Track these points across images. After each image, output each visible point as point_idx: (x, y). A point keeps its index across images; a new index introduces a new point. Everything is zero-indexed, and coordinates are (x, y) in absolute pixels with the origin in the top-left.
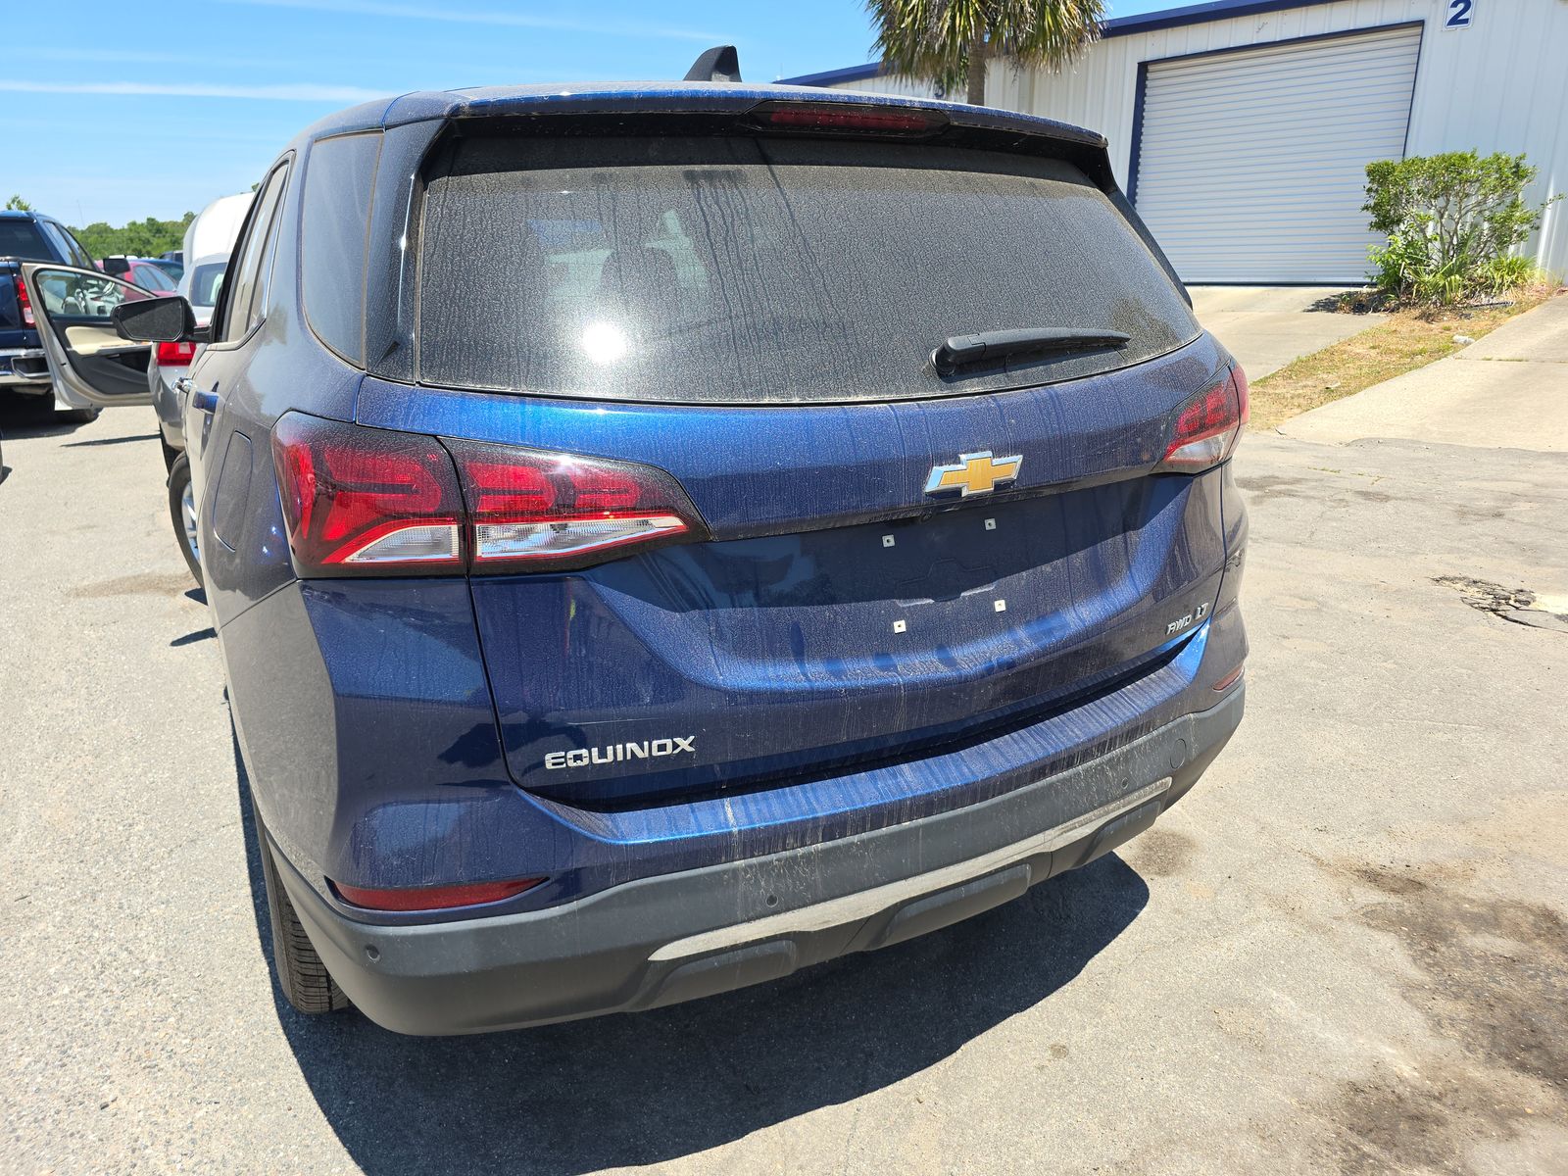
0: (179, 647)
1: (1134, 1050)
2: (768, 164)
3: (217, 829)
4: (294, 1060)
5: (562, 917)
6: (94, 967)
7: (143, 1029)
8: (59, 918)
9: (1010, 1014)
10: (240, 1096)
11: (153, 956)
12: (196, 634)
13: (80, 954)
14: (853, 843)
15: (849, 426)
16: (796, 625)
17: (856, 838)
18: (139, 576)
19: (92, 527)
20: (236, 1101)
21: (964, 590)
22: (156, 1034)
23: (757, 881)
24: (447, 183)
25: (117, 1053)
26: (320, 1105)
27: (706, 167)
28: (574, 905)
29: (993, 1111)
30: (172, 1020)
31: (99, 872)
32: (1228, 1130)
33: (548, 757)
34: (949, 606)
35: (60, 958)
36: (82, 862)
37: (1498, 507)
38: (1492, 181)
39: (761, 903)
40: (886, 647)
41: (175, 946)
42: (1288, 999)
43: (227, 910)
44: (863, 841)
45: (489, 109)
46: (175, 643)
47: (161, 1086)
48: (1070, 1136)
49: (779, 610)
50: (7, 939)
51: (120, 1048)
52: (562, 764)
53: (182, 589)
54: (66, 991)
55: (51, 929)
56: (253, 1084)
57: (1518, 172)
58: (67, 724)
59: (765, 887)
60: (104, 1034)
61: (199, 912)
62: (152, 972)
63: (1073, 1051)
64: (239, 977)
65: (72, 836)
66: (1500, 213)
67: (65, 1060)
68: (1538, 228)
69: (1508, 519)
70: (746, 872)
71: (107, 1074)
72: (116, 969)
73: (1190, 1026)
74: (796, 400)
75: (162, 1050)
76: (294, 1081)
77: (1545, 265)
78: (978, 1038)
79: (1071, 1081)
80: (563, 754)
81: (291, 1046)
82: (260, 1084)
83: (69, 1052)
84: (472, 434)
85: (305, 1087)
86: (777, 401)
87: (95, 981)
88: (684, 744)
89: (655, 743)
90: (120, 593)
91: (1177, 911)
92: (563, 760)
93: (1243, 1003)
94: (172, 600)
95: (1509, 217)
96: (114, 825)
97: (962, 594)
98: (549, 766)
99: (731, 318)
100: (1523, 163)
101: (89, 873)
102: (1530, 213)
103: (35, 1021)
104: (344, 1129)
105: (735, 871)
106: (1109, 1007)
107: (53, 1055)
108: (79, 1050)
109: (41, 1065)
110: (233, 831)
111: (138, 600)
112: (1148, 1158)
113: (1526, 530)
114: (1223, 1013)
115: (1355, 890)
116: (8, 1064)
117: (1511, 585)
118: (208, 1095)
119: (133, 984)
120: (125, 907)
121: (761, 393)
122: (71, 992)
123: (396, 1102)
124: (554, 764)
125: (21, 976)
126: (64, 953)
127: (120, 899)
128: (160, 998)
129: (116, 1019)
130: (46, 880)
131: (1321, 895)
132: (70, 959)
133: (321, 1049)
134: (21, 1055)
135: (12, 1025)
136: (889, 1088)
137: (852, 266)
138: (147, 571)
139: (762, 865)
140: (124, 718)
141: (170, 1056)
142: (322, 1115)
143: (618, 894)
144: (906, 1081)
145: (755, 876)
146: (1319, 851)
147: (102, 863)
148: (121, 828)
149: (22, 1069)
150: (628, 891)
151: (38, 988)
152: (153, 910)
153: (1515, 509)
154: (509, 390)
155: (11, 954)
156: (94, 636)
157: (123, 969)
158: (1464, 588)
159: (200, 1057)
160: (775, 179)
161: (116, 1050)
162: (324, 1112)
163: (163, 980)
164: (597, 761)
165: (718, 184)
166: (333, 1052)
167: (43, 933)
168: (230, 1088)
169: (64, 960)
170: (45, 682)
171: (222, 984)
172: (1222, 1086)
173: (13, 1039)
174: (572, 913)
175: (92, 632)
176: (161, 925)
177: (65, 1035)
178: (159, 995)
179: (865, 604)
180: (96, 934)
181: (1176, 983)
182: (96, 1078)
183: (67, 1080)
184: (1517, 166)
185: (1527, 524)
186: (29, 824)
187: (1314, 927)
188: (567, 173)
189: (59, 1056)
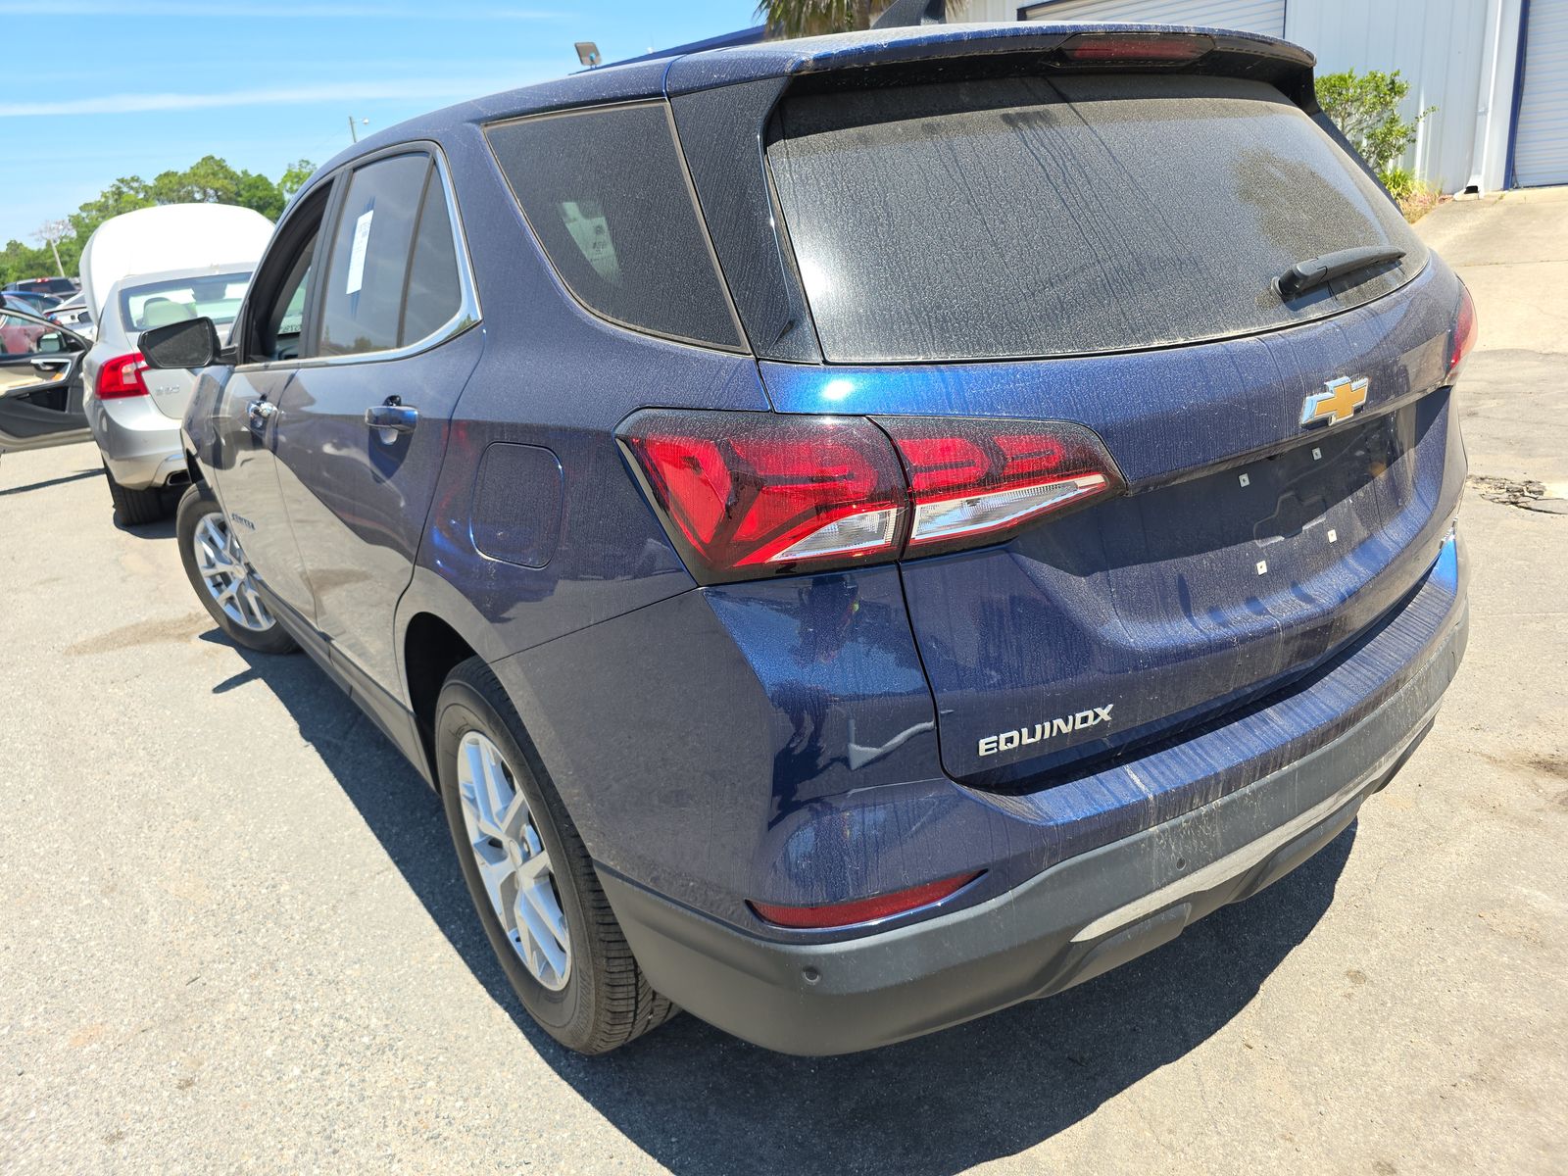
0: (224, 693)
1: (1427, 965)
2: (1068, 102)
3: (373, 878)
4: (588, 1106)
5: (1000, 909)
6: (315, 1042)
7: (403, 1099)
8: (246, 996)
9: (1290, 948)
10: (550, 1152)
11: (374, 1020)
12: (236, 677)
13: (291, 1030)
14: (1245, 795)
15: (1234, 362)
16: (1181, 578)
17: (1247, 790)
18: (138, 625)
19: (57, 579)
20: (548, 1159)
21: (1304, 524)
22: (422, 1101)
23: (1168, 846)
24: (786, 146)
25: (388, 1129)
26: (642, 1147)
27: (1018, 109)
28: (1010, 895)
29: (1326, 1045)
30: (431, 1084)
31: (265, 940)
32: (1555, 1027)
33: (982, 742)
34: (1296, 541)
35: (271, 1038)
36: (240, 932)
37: (1468, 407)
38: (1370, 98)
39: (1172, 867)
40: (1253, 591)
41: (393, 1006)
42: (1539, 893)
43: (431, 960)
44: (1253, 792)
45: (831, 61)
46: (219, 689)
47: (456, 1155)
48: (1413, 1057)
49: (1167, 564)
50: (199, 1027)
51: (389, 1123)
52: (993, 749)
53: (194, 632)
54: (297, 1072)
55: (243, 1009)
56: (558, 1138)
57: (1394, 89)
58: (142, 789)
59: (1176, 851)
60: (364, 1111)
61: (400, 967)
62: (383, 1037)
63: (1368, 973)
64: (481, 1028)
65: (215, 907)
66: (1380, 129)
67: (335, 1146)
68: (1414, 141)
69: (1484, 417)
70: (1160, 838)
71: (389, 1152)
72: (341, 1040)
73: (1465, 933)
74: (1181, 341)
75: (437, 1117)
76: (600, 1127)
77: (1422, 176)
78: (1272, 976)
79: (1383, 1004)
80: (995, 738)
81: (578, 1092)
82: (565, 1136)
83: (335, 1136)
84: (901, 409)
85: (615, 1132)
86: (1165, 343)
87: (323, 1056)
88: (1104, 713)
89: (1079, 716)
90: (126, 645)
91: (1391, 825)
92: (995, 745)
93: (1501, 903)
94: (188, 645)
95: (1390, 132)
96: (255, 888)
97: (1304, 528)
98: (982, 753)
99: (1099, 262)
100: (1397, 80)
101: (255, 943)
102: (1406, 127)
103: (280, 1110)
104: (680, 1167)
105: (1150, 838)
106: (1379, 927)
107: (316, 1142)
108: (345, 1132)
109: (309, 1156)
110: (391, 876)
111: (150, 650)
112: (1497, 1066)
113: (1504, 425)
114: (1488, 916)
115: (1539, 781)
116: (273, 1160)
117: (1517, 479)
118: (514, 1157)
119: (369, 1053)
120: (315, 972)
121: (1148, 337)
122: (303, 1072)
123: (720, 1131)
124: (987, 750)
125: (237, 1064)
126: (273, 1032)
127: (304, 966)
128: (404, 1063)
129: (368, 1093)
130: (209, 958)
131: (1515, 790)
132: (283, 1038)
133: (611, 1089)
134: (282, 1149)
135: (255, 1118)
136: (1213, 1038)
137: (1178, 200)
138: (144, 619)
139: (1173, 828)
140: (204, 775)
141: (450, 1122)
142: (650, 1158)
143: (1050, 878)
144: (1225, 1028)
145: (1167, 841)
146: (1486, 749)
147: (264, 930)
148: (264, 891)
149: (291, 1164)
150: (1059, 873)
151: (263, 1074)
152: (348, 972)
153: (1485, 407)
154: (920, 359)
155: (213, 1043)
156: (121, 694)
157: (347, 1039)
158: (1475, 486)
159: (483, 1118)
160: (1080, 116)
161: (385, 1126)
162: (650, 1154)
163: (400, 1044)
164: (1026, 741)
165: (1035, 125)
166: (626, 1091)
167: (237, 1015)
168: (534, 1146)
169: (277, 1040)
170: (93, 749)
171: (466, 1038)
172: (1527, 986)
173: (264, 1133)
174: (1009, 904)
175: (116, 690)
176: (365, 985)
177: (321, 1119)
178: (402, 1061)
179: (1234, 548)
180: (298, 1006)
181: (1427, 894)
182: (380, 1159)
183: (347, 1166)
184: (1393, 82)
185: (1502, 420)
186: (158, 902)
187: (1524, 822)
188: (898, 126)
189: (326, 1143)
